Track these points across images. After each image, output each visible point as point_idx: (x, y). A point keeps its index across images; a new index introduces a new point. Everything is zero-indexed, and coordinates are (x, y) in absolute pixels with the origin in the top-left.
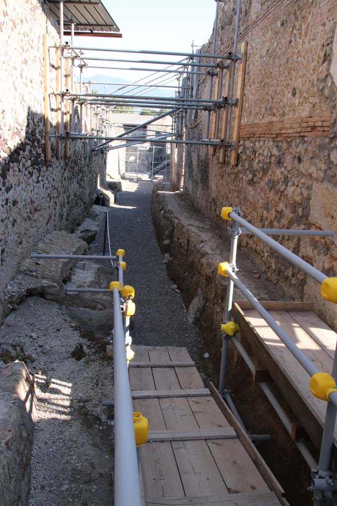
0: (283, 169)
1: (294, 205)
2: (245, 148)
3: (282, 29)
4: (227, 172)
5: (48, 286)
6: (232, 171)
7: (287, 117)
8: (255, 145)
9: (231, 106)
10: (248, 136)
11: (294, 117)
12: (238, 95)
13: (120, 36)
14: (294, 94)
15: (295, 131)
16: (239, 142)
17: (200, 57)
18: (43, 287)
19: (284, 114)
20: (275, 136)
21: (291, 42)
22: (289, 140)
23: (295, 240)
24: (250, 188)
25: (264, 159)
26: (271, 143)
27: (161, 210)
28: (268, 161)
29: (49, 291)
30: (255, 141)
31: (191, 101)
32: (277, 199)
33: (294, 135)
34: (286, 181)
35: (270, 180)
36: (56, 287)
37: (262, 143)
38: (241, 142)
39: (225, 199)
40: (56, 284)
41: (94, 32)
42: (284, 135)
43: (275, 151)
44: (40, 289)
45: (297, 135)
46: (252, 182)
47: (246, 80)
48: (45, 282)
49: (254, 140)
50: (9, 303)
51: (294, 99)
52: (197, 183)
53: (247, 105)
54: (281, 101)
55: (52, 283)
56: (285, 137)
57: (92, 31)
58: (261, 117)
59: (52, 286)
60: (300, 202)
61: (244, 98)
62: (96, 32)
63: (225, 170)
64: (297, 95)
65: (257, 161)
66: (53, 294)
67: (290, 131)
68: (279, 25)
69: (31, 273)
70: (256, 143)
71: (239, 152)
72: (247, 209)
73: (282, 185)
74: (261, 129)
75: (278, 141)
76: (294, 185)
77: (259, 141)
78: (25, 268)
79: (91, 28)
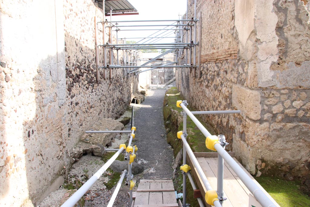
0: (220, 78)
1: (226, 98)
2: (204, 68)
3: (215, 4)
4: (197, 81)
5: (95, 148)
6: (199, 81)
7: (220, 49)
8: (208, 66)
9: (196, 46)
10: (204, 61)
11: (223, 49)
12: (198, 39)
13: (138, 14)
14: (222, 37)
15: (223, 57)
16: (201, 65)
17: (183, 21)
18: (92, 148)
19: (218, 48)
20: (215, 60)
21: (218, 11)
22: (221, 62)
23: (227, 118)
24: (207, 90)
25: (212, 73)
26: (214, 64)
27: (167, 104)
28: (213, 74)
29: (95, 151)
30: (207, 64)
31: (179, 44)
32: (218, 95)
33: (223, 59)
34: (222, 84)
35: (215, 85)
36: (99, 148)
37: (210, 64)
38: (202, 64)
39: (197, 97)
40: (99, 147)
41: (124, 13)
42: (219, 59)
43: (216, 69)
44: (90, 150)
45: (224, 59)
46: (207, 86)
47: (202, 32)
48: (94, 146)
49: (207, 63)
50: (73, 157)
51: (222, 40)
52: (185, 89)
53: (203, 44)
54: (217, 41)
55: (97, 147)
56: (220, 61)
57: (123, 13)
58: (209, 50)
59: (97, 148)
60: (228, 95)
61: (202, 41)
62: (125, 13)
63: (196, 81)
64: (223, 38)
65: (209, 74)
66: (98, 153)
67: (221, 57)
68: (213, 3)
69: (86, 141)
70: (208, 65)
71: (201, 70)
72: (206, 101)
73: (220, 87)
74: (209, 57)
75: (217, 63)
76: (225, 86)
77: (209, 64)
78: (84, 139)
79: (123, 11)
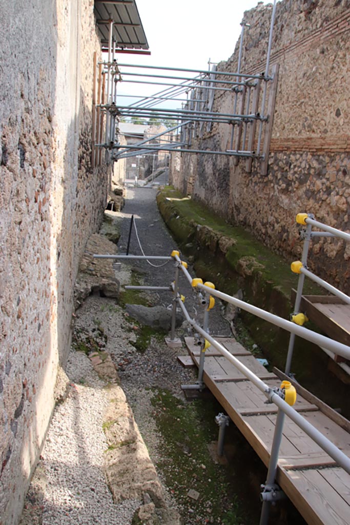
0: (324, 180)
1: (337, 213)
2: (276, 160)
3: (322, 55)
4: (254, 181)
5: (108, 284)
6: (260, 180)
7: (329, 134)
8: (290, 157)
10: (280, 149)
11: (339, 134)
12: (269, 112)
13: (149, 53)
14: (338, 114)
15: (339, 147)
16: (270, 153)
18: (104, 284)
19: (326, 131)
20: (315, 150)
21: (333, 68)
22: (332, 155)
23: (339, 244)
24: (283, 197)
25: (301, 170)
26: (310, 156)
27: (176, 215)
28: (306, 172)
29: (109, 289)
30: (289, 155)
32: (317, 207)
33: (338, 150)
34: (328, 191)
35: (308, 190)
36: (115, 284)
37: (298, 156)
38: (272, 154)
39: (252, 206)
40: (114, 282)
41: (124, 49)
42: (326, 150)
43: (315, 164)
44: (101, 286)
45: (343, 151)
46: (285, 191)
47: (278, 99)
48: (105, 281)
49: (288, 153)
50: (78, 299)
51: (338, 119)
52: (212, 191)
53: (279, 121)
54: (322, 120)
55: (111, 282)
56: (327, 152)
57: (122, 48)
58: (297, 133)
59: (112, 284)
60: (345, 209)
61: (275, 114)
62: (126, 49)
63: (251, 180)
64: (342, 115)
65: (292, 172)
66: (112, 292)
67: (335, 147)
68: (318, 53)
69: (90, 272)
70: (291, 156)
71: (270, 163)
72: (280, 215)
73: (323, 194)
74: (297, 144)
75: (319, 156)
76: (338, 194)
77: (295, 154)
78: (85, 267)
79: (123, 46)
